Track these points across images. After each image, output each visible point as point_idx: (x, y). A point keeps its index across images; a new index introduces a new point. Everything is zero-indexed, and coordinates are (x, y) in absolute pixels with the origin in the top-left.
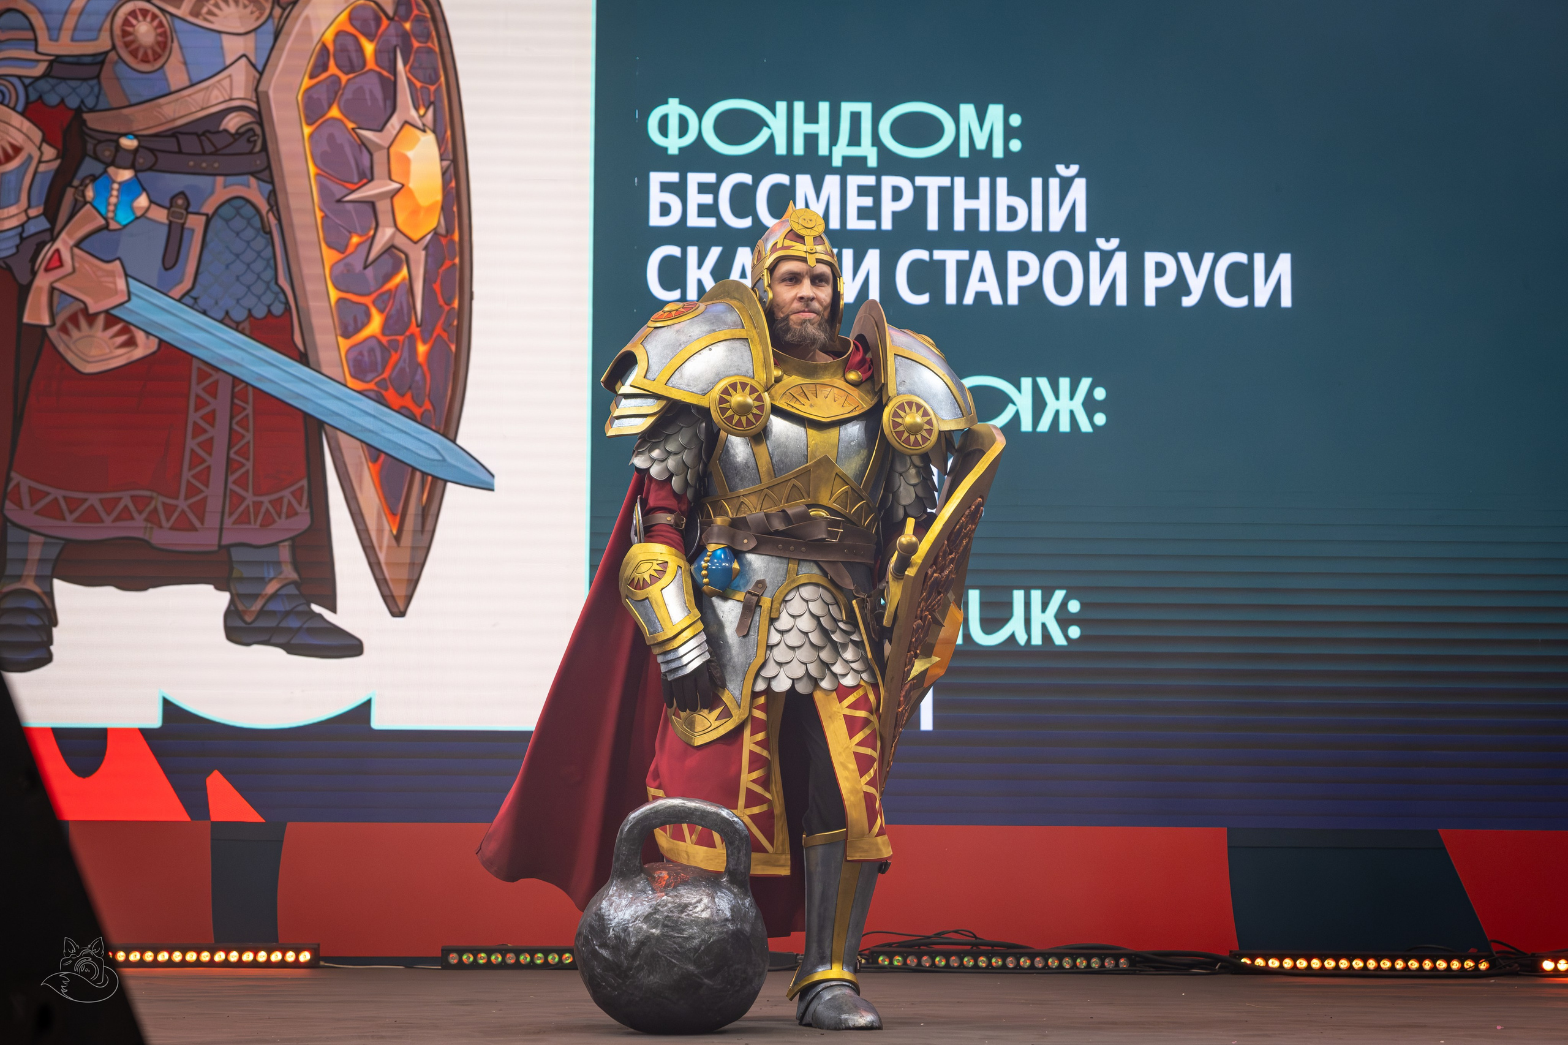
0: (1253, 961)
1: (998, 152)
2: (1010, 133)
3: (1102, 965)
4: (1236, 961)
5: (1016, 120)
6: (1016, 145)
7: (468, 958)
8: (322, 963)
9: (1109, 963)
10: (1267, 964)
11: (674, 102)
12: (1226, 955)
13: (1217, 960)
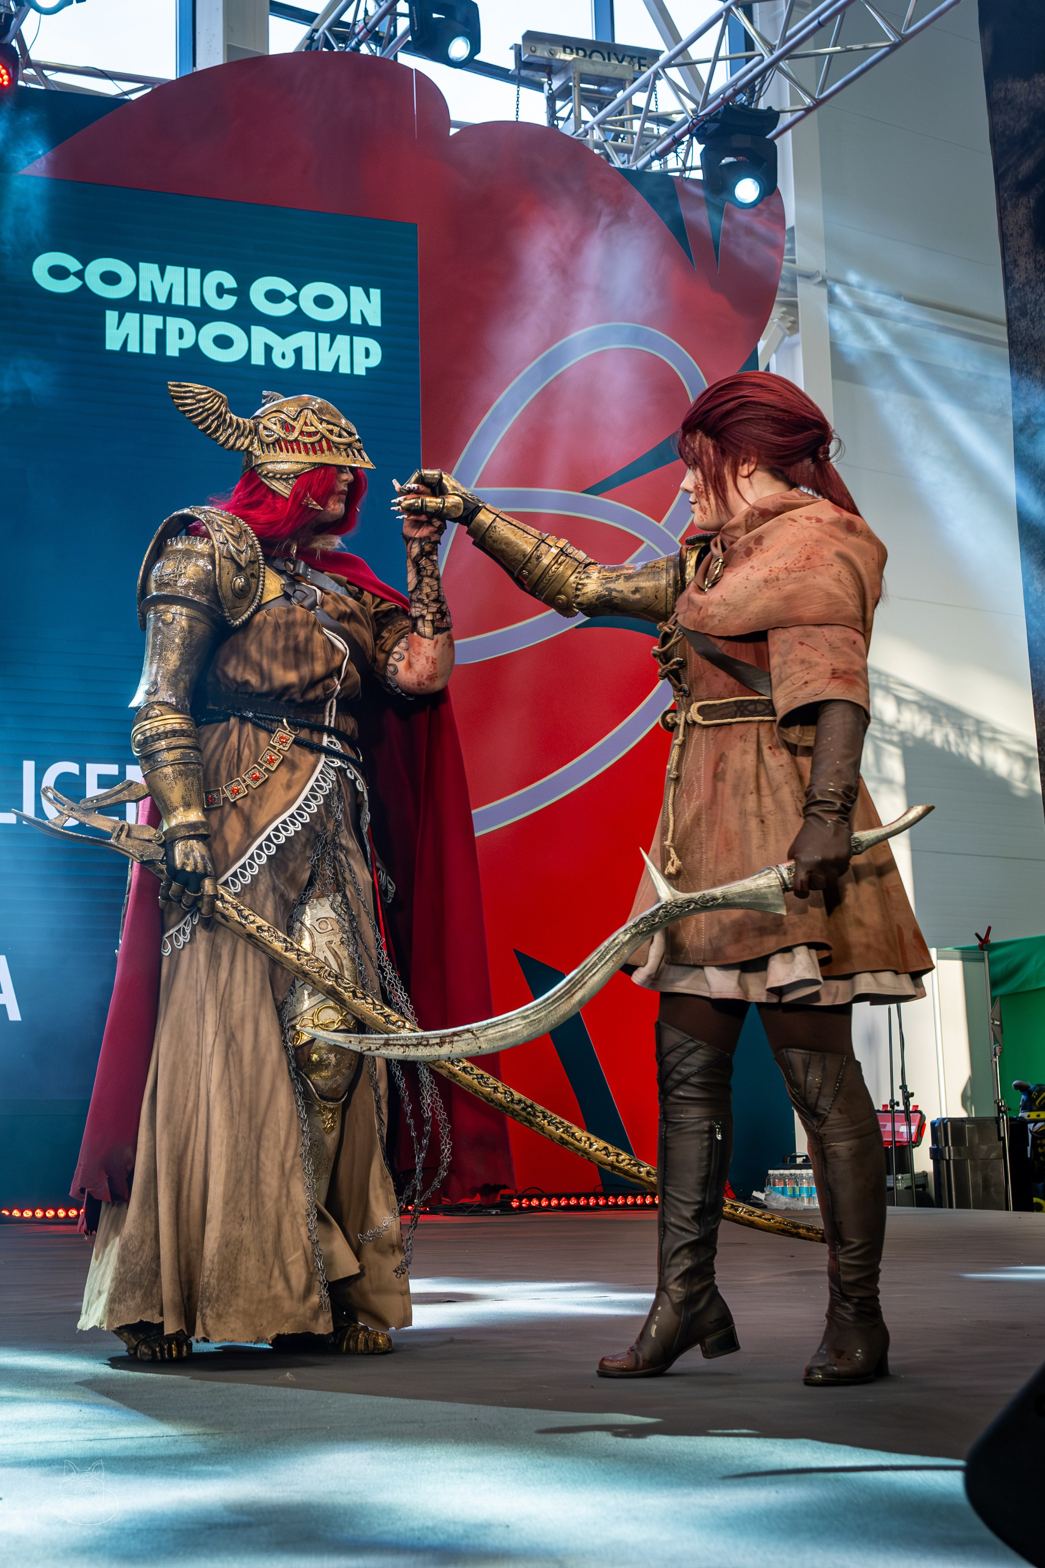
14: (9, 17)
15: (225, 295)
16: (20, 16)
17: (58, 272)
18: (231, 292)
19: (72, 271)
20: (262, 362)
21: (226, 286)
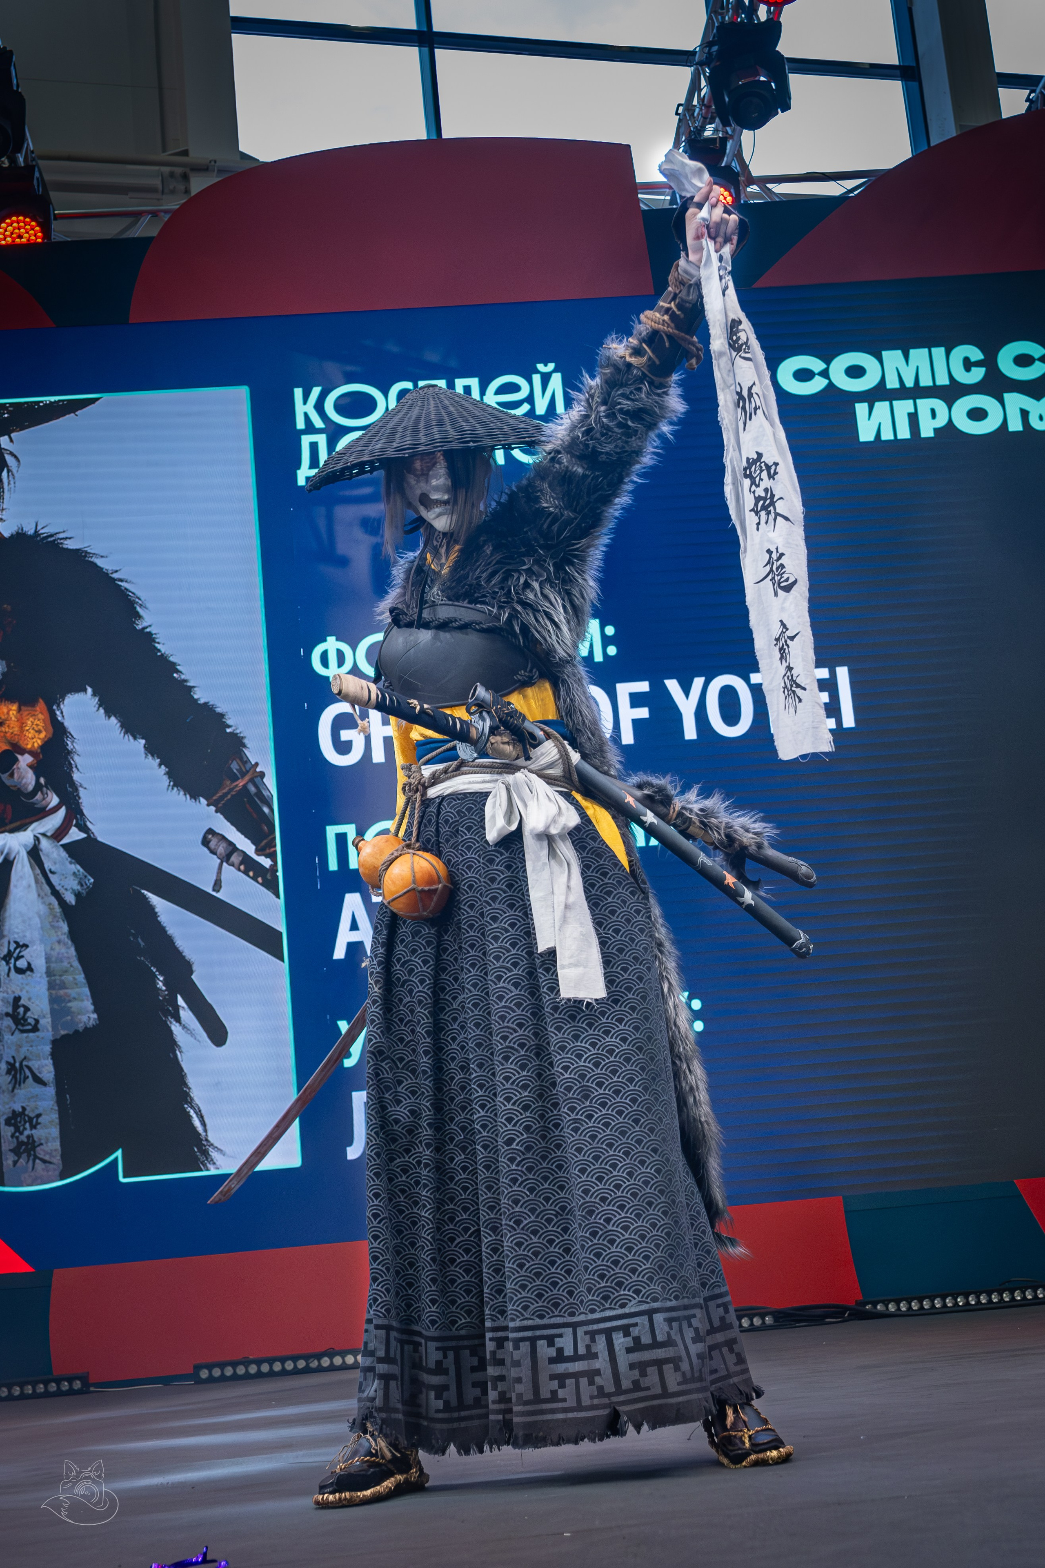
0: (875, 1307)
1: (598, 657)
2: (606, 641)
3: (752, 1324)
4: (861, 1308)
5: (610, 630)
6: (612, 650)
7: (217, 1372)
8: (92, 1389)
9: (757, 1321)
10: (887, 1309)
11: (331, 639)
12: (853, 1304)
13: (846, 1309)
14: (724, 141)
15: (973, 369)
16: (735, 138)
17: (803, 375)
18: (978, 364)
19: (816, 371)
20: (1020, 428)
21: (973, 359)
